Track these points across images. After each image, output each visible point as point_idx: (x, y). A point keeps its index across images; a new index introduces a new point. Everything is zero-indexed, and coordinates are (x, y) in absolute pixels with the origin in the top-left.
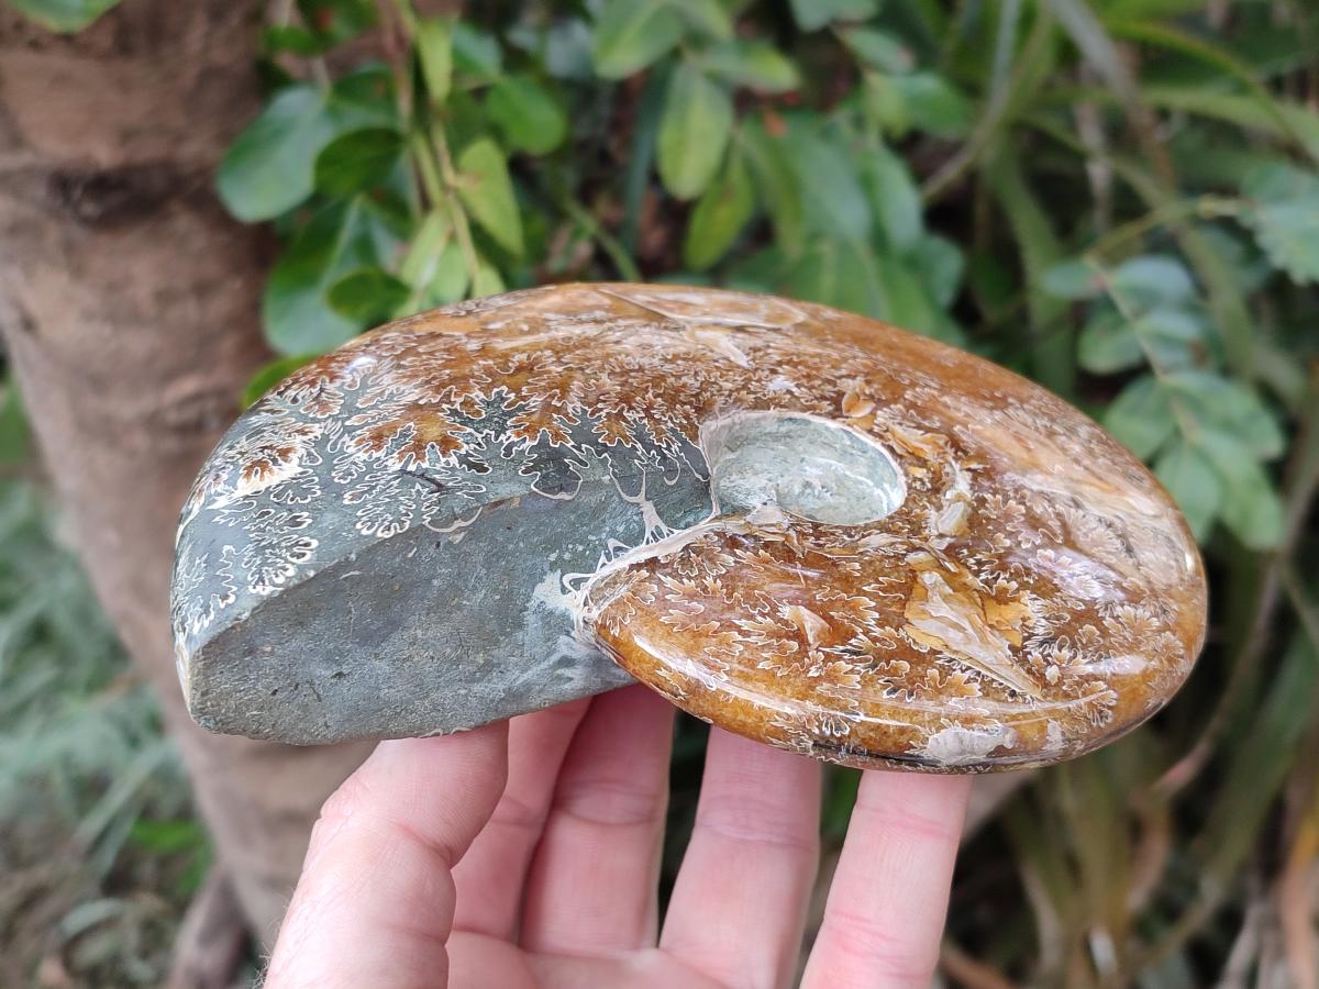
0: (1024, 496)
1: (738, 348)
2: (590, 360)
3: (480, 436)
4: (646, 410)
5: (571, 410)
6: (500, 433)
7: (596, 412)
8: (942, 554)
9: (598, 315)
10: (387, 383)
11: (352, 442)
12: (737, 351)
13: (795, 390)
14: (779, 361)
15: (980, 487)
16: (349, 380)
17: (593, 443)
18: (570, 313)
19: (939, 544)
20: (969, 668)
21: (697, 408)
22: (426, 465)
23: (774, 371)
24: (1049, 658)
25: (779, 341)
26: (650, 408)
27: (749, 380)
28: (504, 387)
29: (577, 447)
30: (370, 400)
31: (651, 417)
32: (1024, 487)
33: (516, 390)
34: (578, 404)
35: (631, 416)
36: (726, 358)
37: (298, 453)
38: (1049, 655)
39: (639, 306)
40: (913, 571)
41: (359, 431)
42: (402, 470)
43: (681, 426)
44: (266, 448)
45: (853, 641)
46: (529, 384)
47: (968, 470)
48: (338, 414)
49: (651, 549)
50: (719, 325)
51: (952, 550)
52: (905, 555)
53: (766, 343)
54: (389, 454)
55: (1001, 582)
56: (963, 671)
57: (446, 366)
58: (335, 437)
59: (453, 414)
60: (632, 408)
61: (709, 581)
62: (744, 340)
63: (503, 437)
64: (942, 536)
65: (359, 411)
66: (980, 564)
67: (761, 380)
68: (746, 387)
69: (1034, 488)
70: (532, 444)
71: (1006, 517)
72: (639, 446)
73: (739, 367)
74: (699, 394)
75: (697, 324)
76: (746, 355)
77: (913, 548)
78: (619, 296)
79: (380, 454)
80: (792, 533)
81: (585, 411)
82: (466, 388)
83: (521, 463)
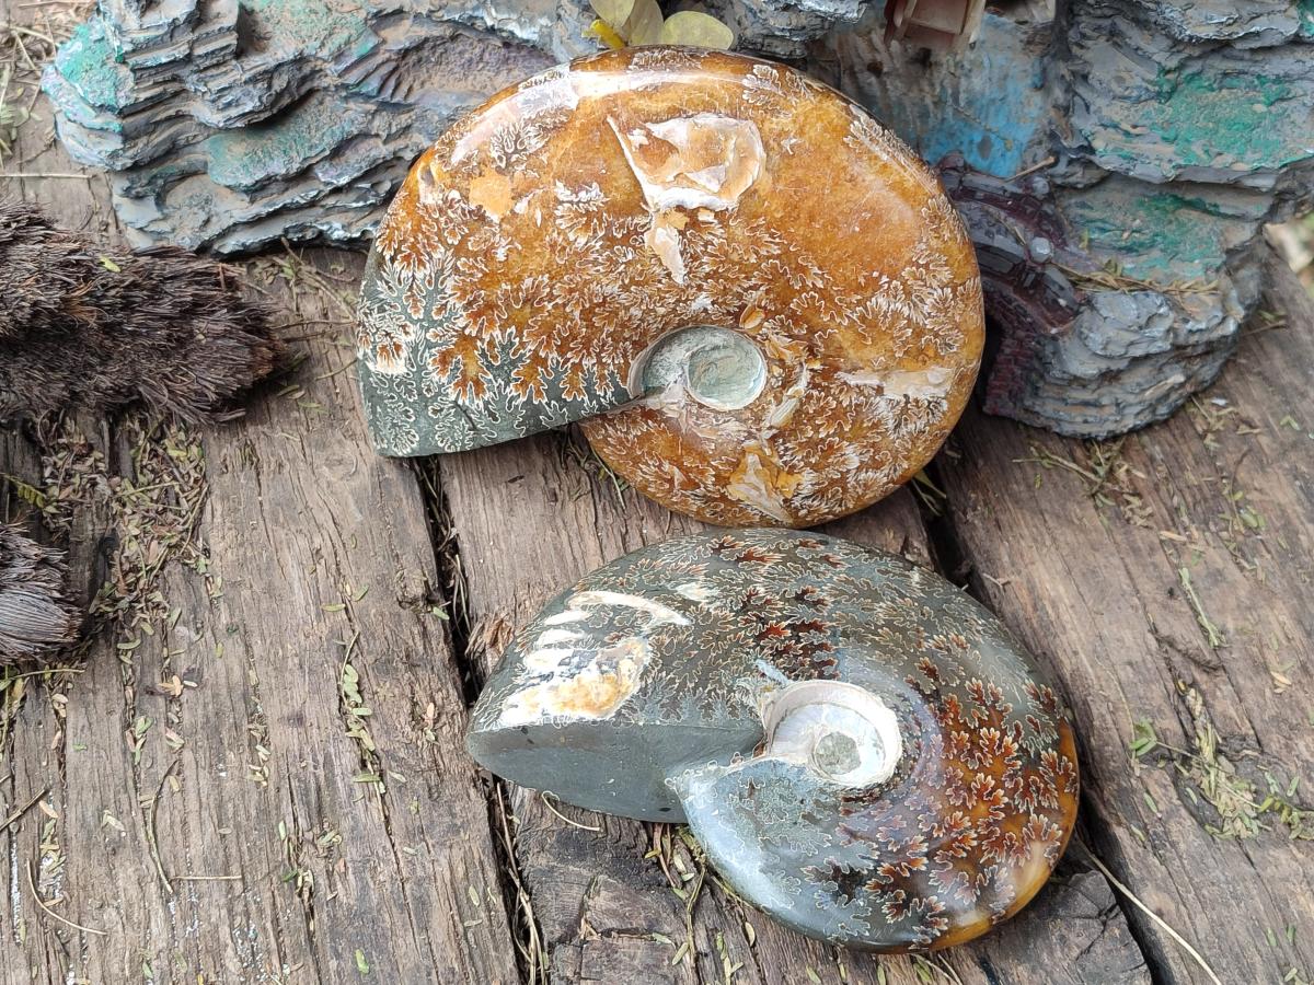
0: (841, 392)
1: (682, 255)
2: (571, 291)
3: (496, 385)
4: (598, 355)
5: (549, 362)
6: (507, 384)
7: (565, 363)
8: (765, 443)
9: (593, 194)
10: (449, 292)
11: (430, 361)
12: (680, 261)
13: (709, 307)
14: (708, 274)
15: (813, 385)
16: (428, 272)
17: (559, 399)
18: (575, 184)
19: (766, 434)
20: (756, 509)
21: (634, 343)
22: (467, 403)
23: (700, 288)
25: (716, 241)
26: (602, 351)
27: (678, 301)
28: (513, 329)
29: (549, 404)
30: (439, 311)
31: (600, 362)
32: (845, 383)
33: (520, 334)
34: (555, 355)
35: (587, 363)
36: (669, 275)
37: (404, 354)
39: (628, 167)
40: (744, 452)
41: (433, 351)
42: (456, 402)
43: (619, 367)
44: (388, 334)
45: (697, 490)
46: (529, 327)
47: (812, 370)
48: (423, 320)
50: (680, 208)
51: (773, 439)
52: (743, 441)
53: (705, 246)
54: (449, 383)
55: (795, 462)
56: (752, 510)
57: (483, 284)
58: (421, 349)
59: (483, 355)
60: (589, 354)
61: (631, 437)
62: (690, 241)
63: (508, 390)
64: (771, 428)
65: (433, 323)
66: (786, 449)
67: (687, 300)
68: (674, 309)
69: (852, 383)
70: (523, 399)
71: (820, 412)
72: (586, 398)
73: (675, 286)
74: (639, 326)
75: (662, 212)
76: (686, 266)
77: (750, 435)
78: (619, 136)
79: (444, 380)
80: (684, 411)
81: (558, 362)
82: (491, 323)
83: (516, 418)
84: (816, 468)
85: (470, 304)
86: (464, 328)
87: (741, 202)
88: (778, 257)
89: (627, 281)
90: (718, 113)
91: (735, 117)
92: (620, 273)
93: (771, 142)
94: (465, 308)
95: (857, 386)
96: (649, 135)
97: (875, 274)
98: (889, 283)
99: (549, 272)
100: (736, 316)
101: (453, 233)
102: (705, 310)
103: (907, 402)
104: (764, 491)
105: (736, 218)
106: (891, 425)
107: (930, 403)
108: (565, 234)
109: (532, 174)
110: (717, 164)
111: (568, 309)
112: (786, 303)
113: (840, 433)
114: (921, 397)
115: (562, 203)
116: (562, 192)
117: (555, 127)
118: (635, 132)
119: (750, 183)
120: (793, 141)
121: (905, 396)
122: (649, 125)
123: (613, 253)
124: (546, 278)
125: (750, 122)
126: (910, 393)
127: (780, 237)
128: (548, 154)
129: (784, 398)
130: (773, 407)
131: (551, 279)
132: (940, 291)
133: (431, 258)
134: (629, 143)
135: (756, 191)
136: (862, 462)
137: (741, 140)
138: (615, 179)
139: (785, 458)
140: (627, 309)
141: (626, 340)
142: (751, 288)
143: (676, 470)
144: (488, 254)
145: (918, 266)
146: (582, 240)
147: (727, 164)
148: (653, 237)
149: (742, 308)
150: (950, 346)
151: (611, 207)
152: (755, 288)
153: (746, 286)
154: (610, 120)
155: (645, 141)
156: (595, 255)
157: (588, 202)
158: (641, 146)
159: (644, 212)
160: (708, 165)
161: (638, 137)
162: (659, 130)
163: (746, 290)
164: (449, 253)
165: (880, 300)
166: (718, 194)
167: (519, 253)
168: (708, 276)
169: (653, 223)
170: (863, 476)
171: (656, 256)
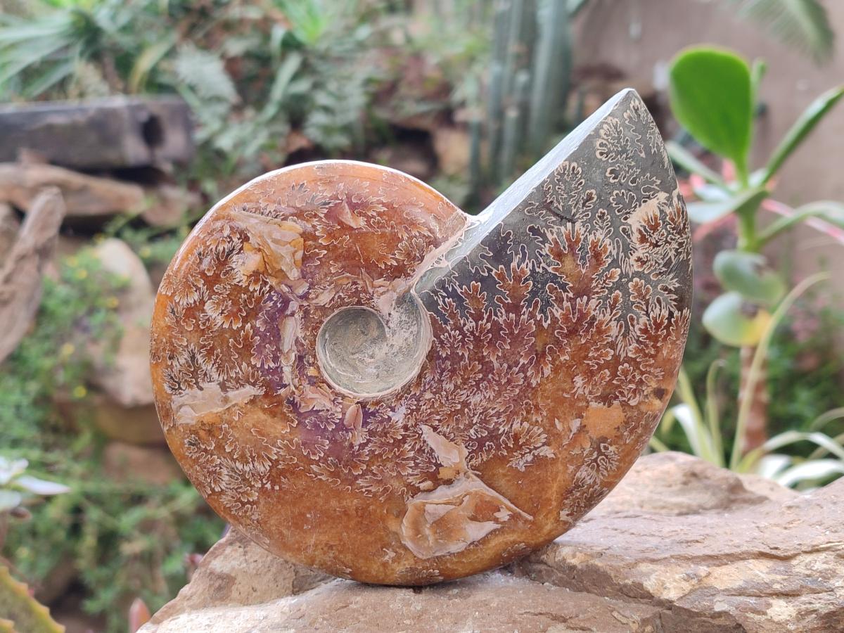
0: (253, 374)
1: (431, 449)
2: (509, 382)
3: (543, 265)
4: (464, 336)
5: (503, 311)
6: (533, 271)
7: (490, 316)
8: (290, 296)
9: (521, 463)
10: (613, 323)
11: (610, 248)
12: (431, 444)
13: (391, 414)
14: (405, 443)
15: (278, 371)
16: (637, 327)
17: (482, 280)
18: (539, 462)
19: (294, 306)
20: (268, 215)
21: (439, 357)
22: (563, 229)
23: (406, 428)
24: (229, 240)
25: (410, 471)
26: (462, 341)
27: (418, 410)
28: (545, 325)
29: (490, 270)
30: (616, 301)
31: (461, 330)
32: (254, 385)
33: (539, 324)
34: (501, 321)
35: (471, 324)
36: (435, 429)
37: (636, 237)
38: (229, 242)
39: (503, 494)
40: (304, 277)
41: (610, 260)
42: (574, 223)
43: (443, 331)
44: (656, 245)
45: (326, 211)
46: (533, 335)
47: (285, 386)
48: (627, 283)
49: (440, 252)
50: (449, 482)
51: (286, 302)
52: (309, 289)
53: (417, 465)
54: (586, 238)
55: (258, 288)
56: (270, 212)
57: (585, 348)
58: (621, 254)
59: (563, 287)
60: (472, 333)
61: (406, 236)
62: (430, 462)
63: (530, 265)
64: (293, 314)
65: (618, 285)
66: (270, 298)
67: (411, 414)
68: (418, 400)
69: (248, 387)
70: (514, 264)
71: (260, 349)
72: (459, 291)
73: (426, 422)
74: (441, 374)
75: (462, 474)
76: (425, 442)
77: (305, 297)
78: (518, 510)
79: (591, 238)
80: (371, 290)
81: (496, 316)
82: (566, 318)
83: (514, 241)
84: (237, 289)
85: (591, 324)
86: (588, 300)
87: (405, 505)
88: (356, 478)
89: (466, 410)
90: (450, 554)
91: (437, 557)
92: (474, 415)
93: (403, 552)
94: (594, 318)
95: (242, 385)
96: (496, 520)
97: (277, 488)
98: (263, 485)
99: (533, 389)
100: (367, 415)
101: (625, 373)
102: (393, 410)
103: (197, 383)
104: (269, 241)
105: (403, 493)
106: (198, 357)
107: (180, 388)
108: (531, 424)
109: (576, 451)
110: (434, 522)
111: (505, 365)
112: (333, 441)
113: (235, 334)
114: (188, 391)
115: (544, 444)
116: (548, 452)
117: (571, 492)
118: (508, 517)
119: (404, 521)
120: (387, 558)
121: (201, 389)
122: (499, 526)
123: (487, 429)
124: (534, 382)
125: (424, 558)
126: (199, 392)
127: (363, 492)
128: (569, 471)
129: (295, 348)
130: (300, 335)
131: (529, 384)
132: (223, 488)
133: (638, 341)
134: (509, 509)
135: (397, 517)
136: (203, 311)
137: (426, 545)
138: (509, 481)
139: (267, 288)
140: (456, 387)
141: (447, 358)
142: (366, 444)
143: (353, 225)
144: (590, 374)
145: (249, 502)
146: (516, 426)
147: (428, 526)
148: (460, 453)
149: (365, 424)
150: (191, 444)
151: (503, 460)
152: (362, 446)
153: (370, 445)
154: (531, 518)
155: (497, 515)
156: (501, 420)
157: (523, 455)
158: (499, 511)
159: (474, 468)
160: (442, 519)
161: (504, 515)
162: (490, 526)
163: (369, 441)
164: (623, 355)
165: (262, 469)
166: (424, 504)
167: (564, 390)
168: (404, 440)
169: (465, 464)
170: (196, 296)
171: (452, 440)
